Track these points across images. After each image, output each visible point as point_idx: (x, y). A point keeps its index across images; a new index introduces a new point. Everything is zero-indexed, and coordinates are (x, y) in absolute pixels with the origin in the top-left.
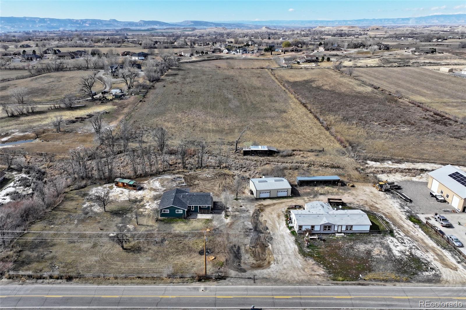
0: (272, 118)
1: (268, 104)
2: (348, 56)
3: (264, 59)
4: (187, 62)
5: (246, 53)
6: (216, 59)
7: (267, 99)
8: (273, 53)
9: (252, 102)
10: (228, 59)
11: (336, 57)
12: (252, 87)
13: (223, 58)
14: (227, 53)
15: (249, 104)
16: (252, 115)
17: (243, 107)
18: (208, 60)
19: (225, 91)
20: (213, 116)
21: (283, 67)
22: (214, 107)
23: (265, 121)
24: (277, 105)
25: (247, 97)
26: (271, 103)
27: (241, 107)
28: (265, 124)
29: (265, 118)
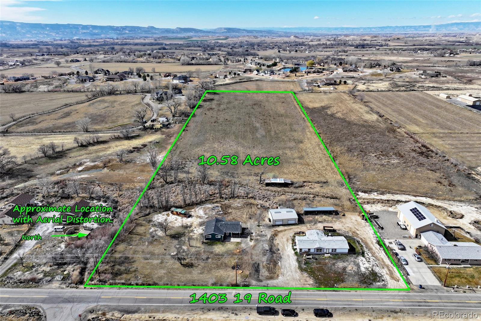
0: (291, 149)
1: (289, 133)
2: (364, 78)
3: (289, 81)
4: (221, 85)
5: (274, 74)
6: (247, 81)
7: (288, 127)
8: (298, 74)
9: (275, 132)
10: (257, 80)
11: (353, 79)
12: (277, 114)
13: (253, 79)
14: (257, 74)
15: (273, 133)
16: (275, 145)
17: (268, 137)
18: (240, 82)
19: (253, 119)
20: (243, 146)
21: (305, 90)
22: (244, 138)
23: (285, 151)
24: (295, 134)
25: (272, 126)
26: (292, 133)
27: (266, 137)
28: (285, 155)
29: (285, 148)
